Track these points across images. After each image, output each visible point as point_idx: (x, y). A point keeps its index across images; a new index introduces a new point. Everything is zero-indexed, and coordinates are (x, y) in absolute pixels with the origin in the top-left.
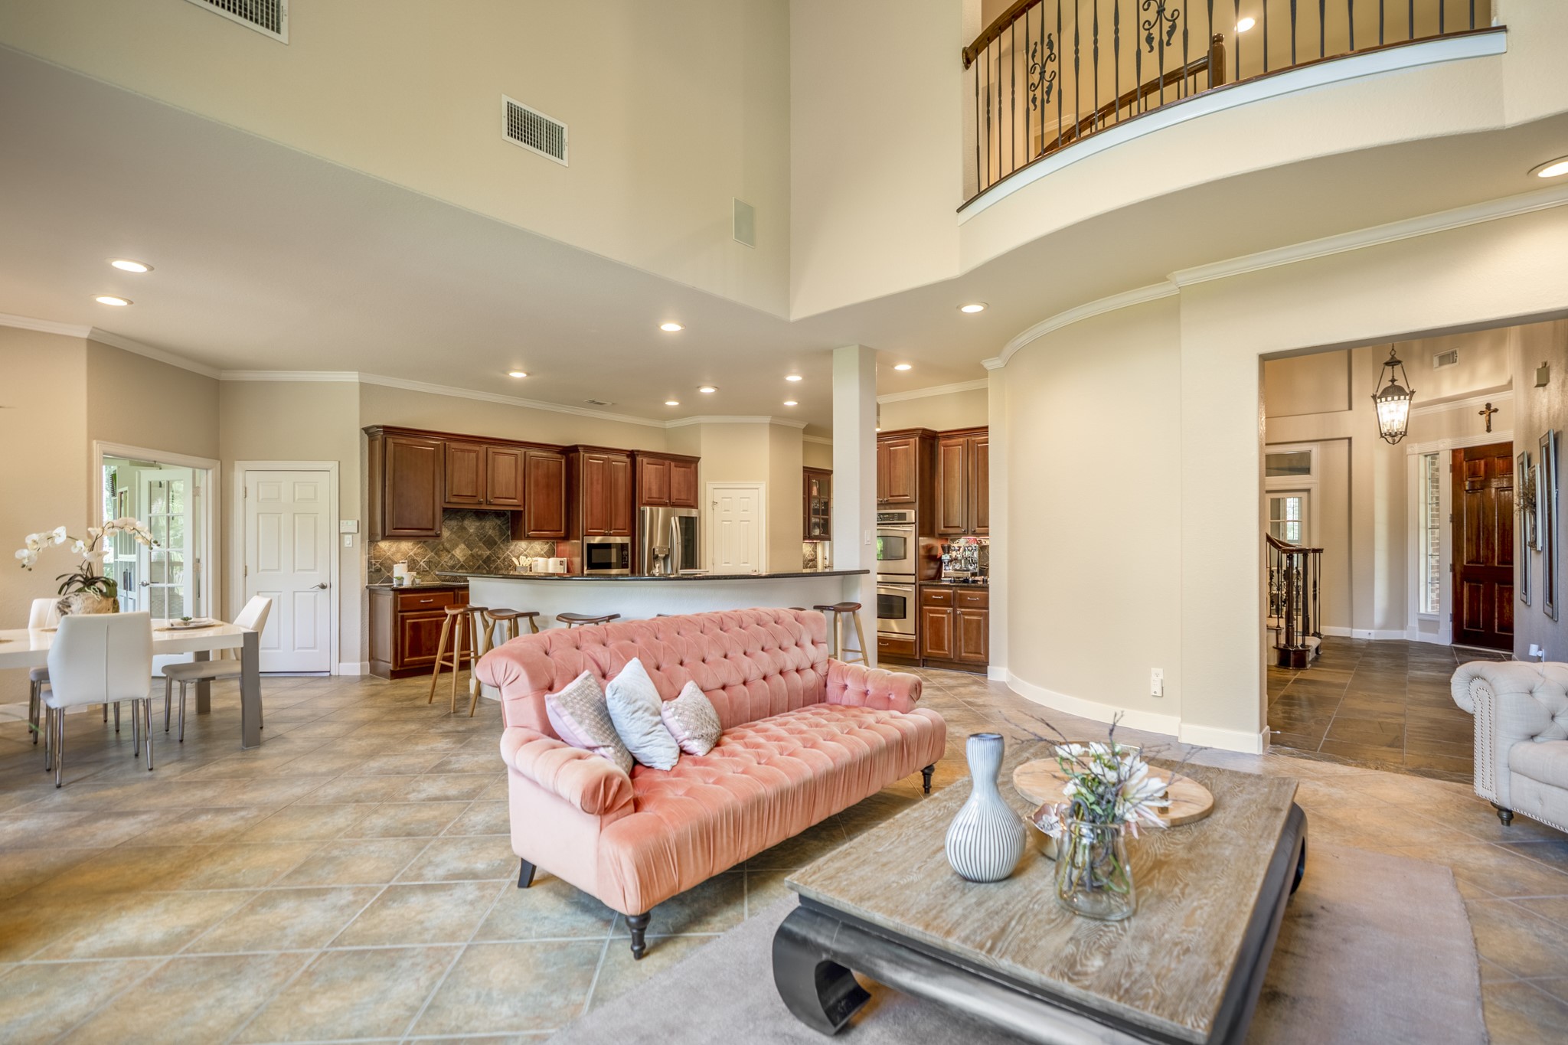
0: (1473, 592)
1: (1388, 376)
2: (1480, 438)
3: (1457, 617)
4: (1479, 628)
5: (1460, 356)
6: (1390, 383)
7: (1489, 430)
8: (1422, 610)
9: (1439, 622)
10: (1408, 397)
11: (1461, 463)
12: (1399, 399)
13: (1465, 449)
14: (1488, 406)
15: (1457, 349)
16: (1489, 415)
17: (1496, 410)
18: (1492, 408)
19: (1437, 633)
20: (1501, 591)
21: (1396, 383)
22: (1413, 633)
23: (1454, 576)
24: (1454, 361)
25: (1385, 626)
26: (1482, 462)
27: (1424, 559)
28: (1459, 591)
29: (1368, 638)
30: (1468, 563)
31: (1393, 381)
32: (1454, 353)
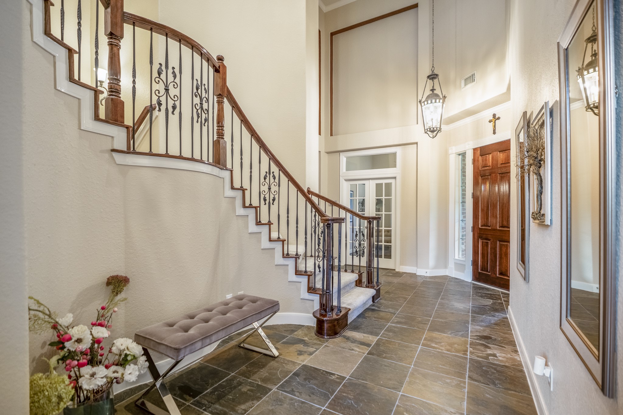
0: (485, 245)
1: (429, 87)
2: (490, 139)
3: (475, 263)
4: (487, 271)
5: (477, 77)
6: (431, 92)
7: (494, 133)
8: (457, 257)
9: (465, 265)
10: (441, 101)
11: (478, 158)
12: (436, 102)
13: (480, 147)
14: (494, 115)
15: (475, 72)
16: (495, 122)
17: (499, 118)
18: (497, 117)
19: (464, 273)
20: (501, 246)
21: (435, 92)
22: (451, 272)
23: (474, 235)
24: (473, 81)
25: (436, 267)
26: (491, 156)
27: (458, 223)
28: (476, 245)
29: (426, 275)
30: (482, 226)
31: (433, 90)
32: (473, 75)
